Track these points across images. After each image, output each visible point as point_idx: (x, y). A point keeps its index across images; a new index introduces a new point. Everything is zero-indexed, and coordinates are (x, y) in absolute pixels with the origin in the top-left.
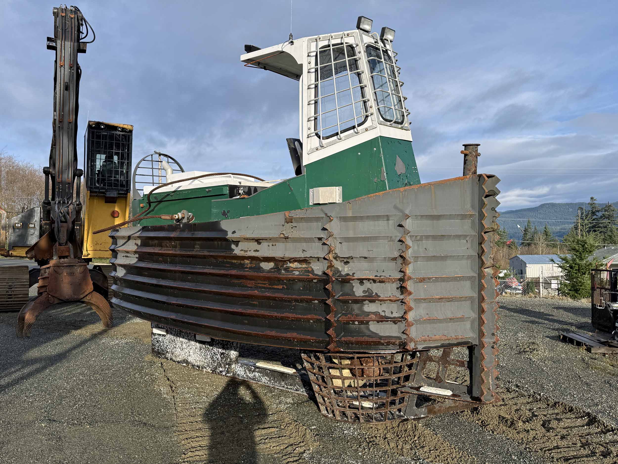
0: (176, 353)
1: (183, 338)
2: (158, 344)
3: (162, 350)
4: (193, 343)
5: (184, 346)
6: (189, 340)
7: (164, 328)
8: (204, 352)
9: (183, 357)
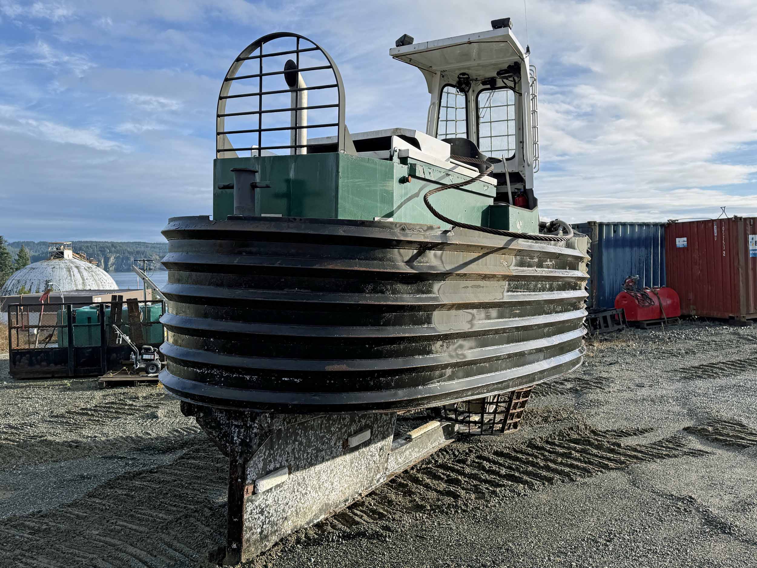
0: (305, 506)
1: (323, 460)
2: (262, 518)
3: (273, 524)
4: (339, 460)
5: (324, 477)
6: (333, 458)
7: (282, 467)
8: (356, 464)
9: (320, 503)
